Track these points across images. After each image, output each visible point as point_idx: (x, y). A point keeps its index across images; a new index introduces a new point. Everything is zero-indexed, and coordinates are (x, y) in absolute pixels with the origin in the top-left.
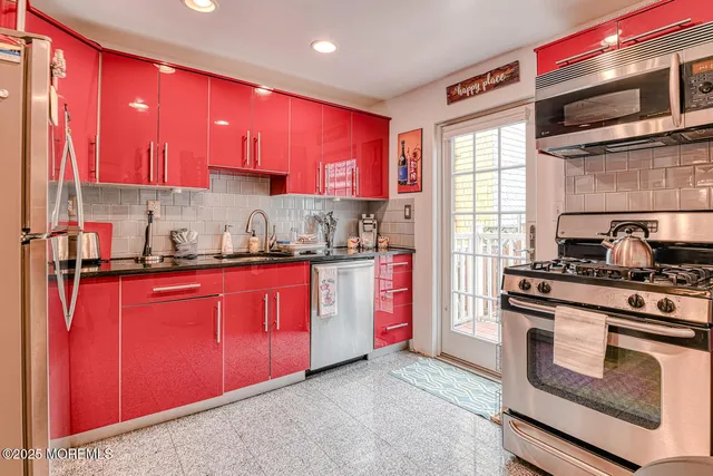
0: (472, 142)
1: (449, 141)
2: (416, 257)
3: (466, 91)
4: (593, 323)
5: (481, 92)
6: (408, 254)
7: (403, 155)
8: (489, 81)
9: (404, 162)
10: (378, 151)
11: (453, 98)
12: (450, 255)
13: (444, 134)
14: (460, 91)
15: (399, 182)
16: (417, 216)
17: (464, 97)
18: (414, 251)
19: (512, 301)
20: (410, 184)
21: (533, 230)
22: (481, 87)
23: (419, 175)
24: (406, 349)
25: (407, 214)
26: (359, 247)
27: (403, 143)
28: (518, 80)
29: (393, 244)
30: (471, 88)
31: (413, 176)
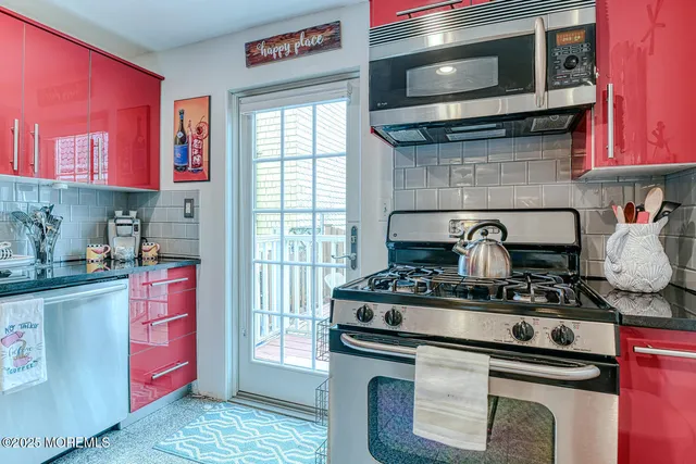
0: (279, 120)
1: (249, 118)
2: (201, 270)
3: (272, 51)
4: (472, 371)
5: (292, 55)
6: (190, 266)
7: (182, 130)
8: (301, 42)
9: (183, 140)
10: (144, 122)
11: (253, 59)
12: (249, 266)
13: (242, 107)
14: (264, 51)
15: (176, 167)
16: (203, 213)
17: (269, 59)
18: (198, 261)
19: (346, 339)
20: (192, 170)
21: (354, 231)
22: (292, 48)
23: (205, 159)
24: (188, 394)
25: (188, 211)
26: (108, 259)
27: (182, 113)
28: (340, 47)
29: (167, 251)
30: (279, 48)
31: (197, 159)
